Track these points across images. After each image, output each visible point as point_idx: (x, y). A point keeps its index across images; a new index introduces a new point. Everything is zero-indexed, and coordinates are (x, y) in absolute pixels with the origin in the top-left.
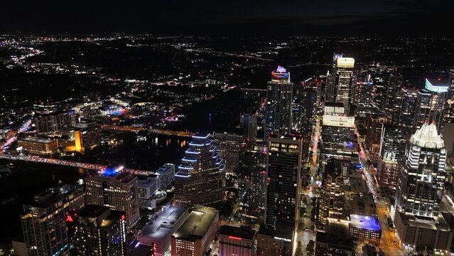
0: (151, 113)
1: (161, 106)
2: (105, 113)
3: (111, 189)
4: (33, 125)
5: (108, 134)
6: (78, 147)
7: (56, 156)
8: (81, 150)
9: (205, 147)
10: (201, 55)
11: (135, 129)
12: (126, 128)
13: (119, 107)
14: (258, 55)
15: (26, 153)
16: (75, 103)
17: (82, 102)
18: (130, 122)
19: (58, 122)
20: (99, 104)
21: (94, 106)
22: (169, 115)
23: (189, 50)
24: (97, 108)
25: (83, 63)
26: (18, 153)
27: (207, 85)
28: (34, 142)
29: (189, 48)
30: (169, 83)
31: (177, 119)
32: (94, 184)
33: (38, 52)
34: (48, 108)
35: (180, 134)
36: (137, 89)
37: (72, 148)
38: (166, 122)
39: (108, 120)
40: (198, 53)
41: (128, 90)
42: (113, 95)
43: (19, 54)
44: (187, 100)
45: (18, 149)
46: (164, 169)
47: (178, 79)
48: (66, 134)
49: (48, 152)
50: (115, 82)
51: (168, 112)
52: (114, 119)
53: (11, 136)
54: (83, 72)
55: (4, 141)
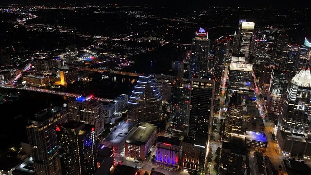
0: (112, 60)
1: (118, 55)
2: (81, 59)
3: (85, 111)
4: (33, 67)
5: (83, 74)
6: (63, 82)
7: (48, 88)
8: (65, 84)
9: (148, 83)
10: (146, 20)
11: (101, 70)
12: (95, 70)
13: (90, 55)
14: (186, 20)
15: (29, 85)
16: (60, 52)
17: (65, 52)
18: (97, 66)
19: (49, 65)
20: (77, 53)
21: (73, 54)
22: (123, 61)
23: (138, 16)
24: (75, 55)
25: (65, 25)
26: (23, 85)
27: (150, 41)
28: (34, 78)
29: (138, 14)
30: (123, 39)
31: (129, 64)
32: (73, 107)
33: (35, 16)
34: (42, 55)
35: (131, 74)
36: (102, 43)
37: (58, 83)
38: (122, 66)
39: (82, 64)
40: (144, 18)
41: (96, 44)
42: (86, 47)
43: (22, 17)
44: (136, 51)
45: (23, 82)
46: (120, 98)
47: (130, 36)
48: (54, 73)
49: (43, 85)
50: (87, 38)
51: (123, 60)
52: (87, 63)
53: (18, 74)
54: (65, 31)
55: (14, 77)
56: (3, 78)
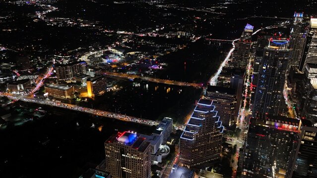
0: (141, 61)
1: (147, 55)
2: (105, 61)
3: (128, 156)
4: (55, 71)
5: (110, 80)
6: (89, 94)
7: (73, 102)
8: (92, 97)
10: (169, 10)
11: (131, 76)
12: (123, 75)
13: (117, 56)
14: (212, 9)
15: (51, 98)
16: (83, 52)
17: (88, 51)
18: (124, 70)
19: (73, 71)
20: (101, 53)
21: (98, 54)
22: (154, 63)
23: (160, 6)
24: (99, 56)
26: (45, 98)
27: (179, 37)
28: (57, 88)
29: (159, 4)
30: (149, 34)
31: (161, 67)
33: (54, 8)
34: (65, 58)
35: (167, 82)
36: (127, 40)
37: (85, 95)
38: (153, 70)
39: (107, 68)
40: (166, 8)
41: (120, 41)
42: (110, 45)
43: (41, 10)
44: (165, 50)
45: (45, 95)
46: (165, 124)
47: (155, 30)
48: (79, 80)
49: (67, 97)
50: (110, 33)
51: (153, 61)
52: (113, 66)
53: (39, 82)
54: (87, 25)
55: (34, 86)
56: (23, 88)
